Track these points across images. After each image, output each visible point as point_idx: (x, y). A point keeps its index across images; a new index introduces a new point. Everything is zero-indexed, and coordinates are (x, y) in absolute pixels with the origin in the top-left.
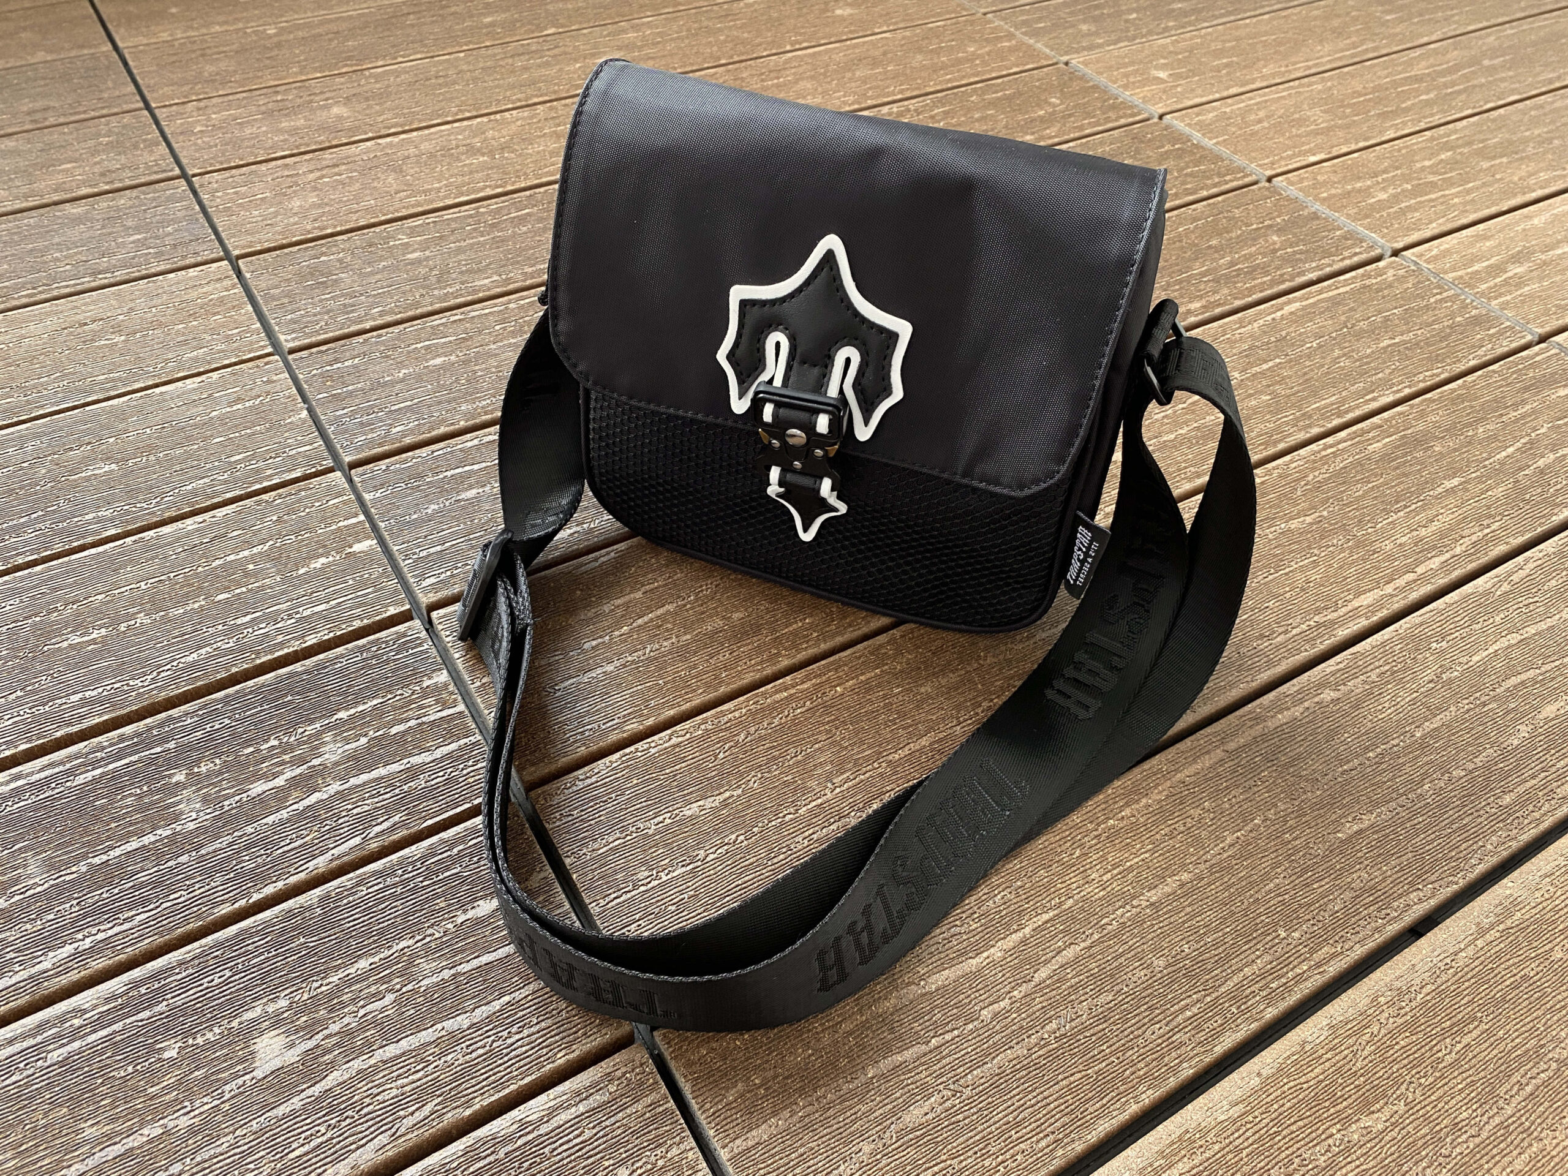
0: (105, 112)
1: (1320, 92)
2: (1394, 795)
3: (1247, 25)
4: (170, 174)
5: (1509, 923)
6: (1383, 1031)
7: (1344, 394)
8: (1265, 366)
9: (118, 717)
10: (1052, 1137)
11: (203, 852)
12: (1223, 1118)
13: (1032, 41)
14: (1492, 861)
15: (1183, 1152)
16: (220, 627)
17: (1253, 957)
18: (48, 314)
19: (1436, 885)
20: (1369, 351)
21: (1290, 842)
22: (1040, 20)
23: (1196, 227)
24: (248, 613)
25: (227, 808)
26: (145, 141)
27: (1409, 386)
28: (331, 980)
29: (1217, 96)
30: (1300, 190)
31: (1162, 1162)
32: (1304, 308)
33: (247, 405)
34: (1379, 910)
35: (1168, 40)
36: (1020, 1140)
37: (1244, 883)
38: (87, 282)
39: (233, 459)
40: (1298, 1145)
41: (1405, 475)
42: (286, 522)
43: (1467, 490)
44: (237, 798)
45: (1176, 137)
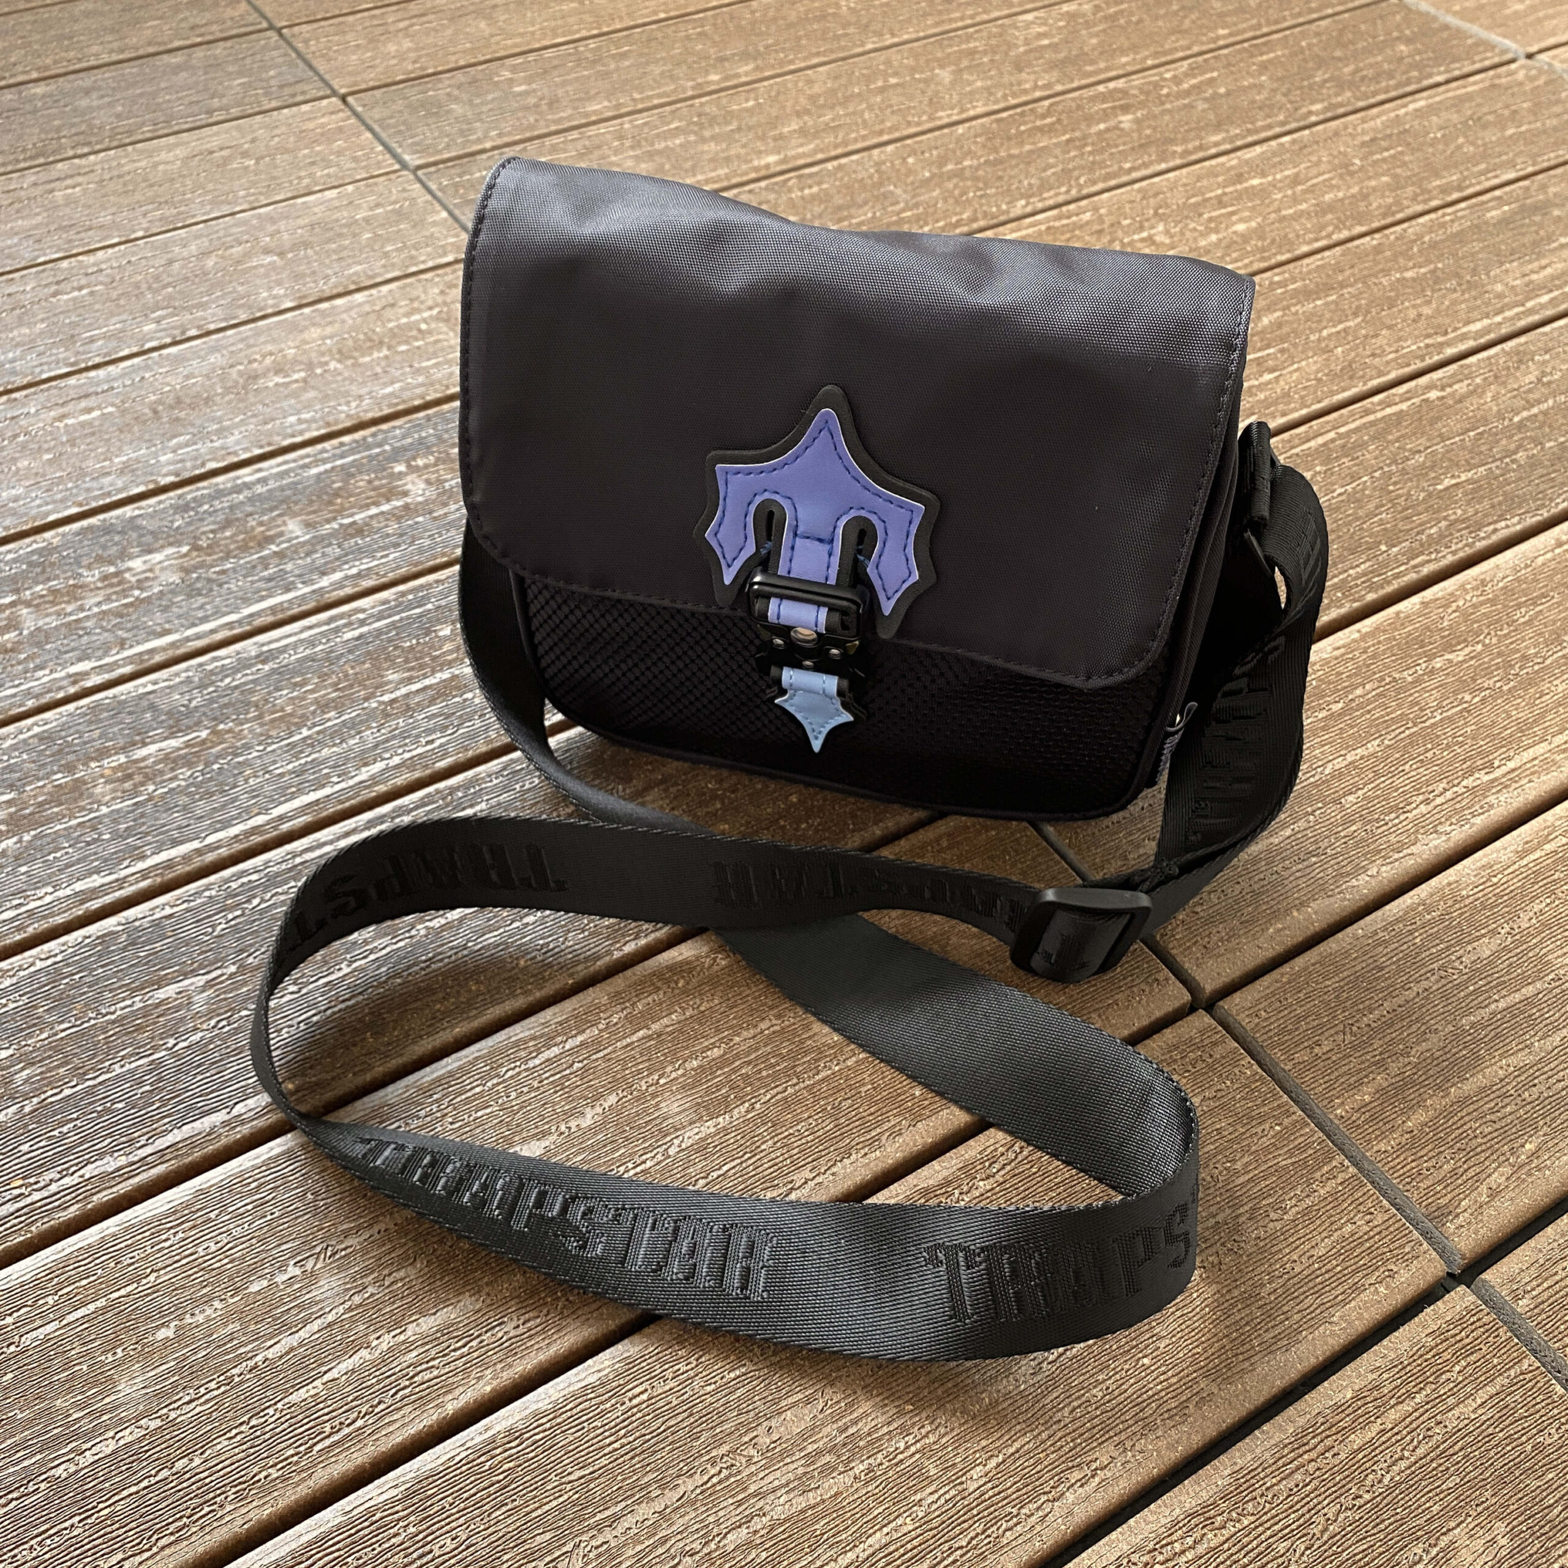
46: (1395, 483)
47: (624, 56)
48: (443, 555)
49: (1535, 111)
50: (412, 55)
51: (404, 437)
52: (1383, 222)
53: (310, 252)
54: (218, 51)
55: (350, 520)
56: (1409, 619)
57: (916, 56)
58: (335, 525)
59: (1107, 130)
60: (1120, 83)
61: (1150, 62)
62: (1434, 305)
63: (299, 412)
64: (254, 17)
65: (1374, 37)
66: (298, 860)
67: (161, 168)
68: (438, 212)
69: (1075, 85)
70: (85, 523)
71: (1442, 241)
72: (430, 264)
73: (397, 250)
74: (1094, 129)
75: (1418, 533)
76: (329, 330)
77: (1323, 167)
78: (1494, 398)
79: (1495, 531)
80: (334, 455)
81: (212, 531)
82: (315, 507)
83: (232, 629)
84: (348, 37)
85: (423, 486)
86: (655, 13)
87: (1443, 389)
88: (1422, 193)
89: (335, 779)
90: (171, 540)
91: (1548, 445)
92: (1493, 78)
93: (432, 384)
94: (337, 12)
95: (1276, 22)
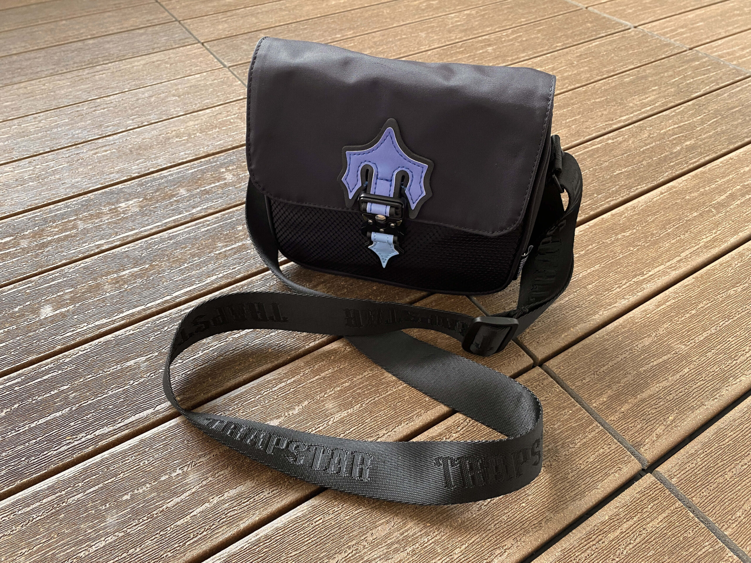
46: (598, 172)
47: (305, 29)
48: (239, 201)
49: (639, 45)
50: (227, 29)
51: (224, 159)
52: (586, 83)
53: (189, 95)
54: (157, 29)
55: (204, 188)
56: (607, 221)
57: (413, 28)
58: (198, 190)
59: (483, 52)
60: (487, 37)
61: (497, 30)
62: (607, 111)
63: (185, 151)
64: (170, 17)
65: (578, 21)
66: (182, 313)
67: (135, 68)
68: (237, 82)
69: (471, 37)
70: (103, 190)
71: (609, 89)
72: (234, 99)
73: (222, 94)
74: (478, 52)
75: (608, 190)
76: (196, 122)
77: (563, 64)
78: (633, 143)
79: (637, 189)
80: (198, 166)
81: (151, 193)
82: (191, 184)
83: (158, 228)
84: (205, 23)
85: (232, 176)
86: (317, 15)
87: (613, 139)
88: (601, 72)
89: (197, 282)
90: (136, 196)
91: (654, 159)
92: (623, 34)
93: (235, 141)
94: (200, 15)
95: (542, 16)
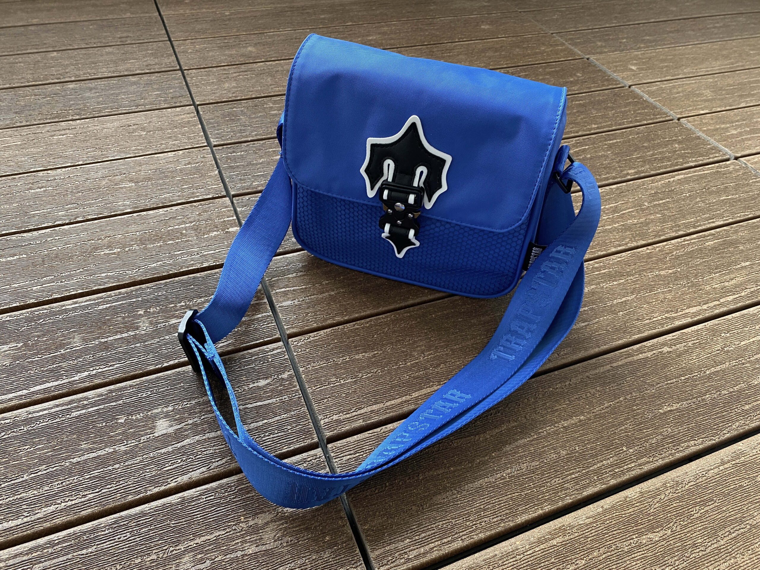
0: (152, 40)
1: (711, 82)
2: (691, 397)
3: (680, 50)
4: (175, 68)
5: (737, 461)
6: (666, 498)
7: (698, 218)
8: (661, 202)
9: (119, 285)
10: (499, 518)
11: (146, 343)
12: (582, 522)
13: (572, 48)
14: (734, 433)
15: (560, 534)
16: (167, 254)
17: (609, 457)
18: (116, 120)
19: (704, 439)
20: (714, 201)
21: (635, 410)
22: (578, 38)
23: (638, 137)
24: (180, 250)
25: (159, 327)
26: (167, 54)
27: (732, 219)
28: (192, 402)
29: (659, 79)
30: (693, 125)
31: (549, 536)
32: (685, 178)
33: (193, 165)
34: (674, 446)
35: (639, 53)
36: (484, 517)
37: (610, 425)
38: (134, 109)
39: (183, 187)
40: (616, 540)
41: (722, 257)
42: (202, 215)
43: (753, 268)
44: (164, 324)
45: (636, 96)
